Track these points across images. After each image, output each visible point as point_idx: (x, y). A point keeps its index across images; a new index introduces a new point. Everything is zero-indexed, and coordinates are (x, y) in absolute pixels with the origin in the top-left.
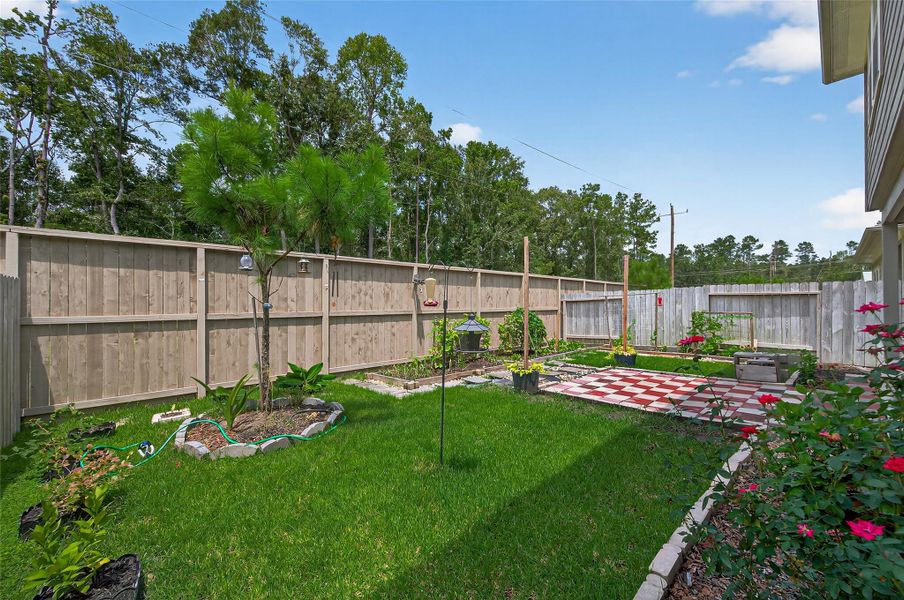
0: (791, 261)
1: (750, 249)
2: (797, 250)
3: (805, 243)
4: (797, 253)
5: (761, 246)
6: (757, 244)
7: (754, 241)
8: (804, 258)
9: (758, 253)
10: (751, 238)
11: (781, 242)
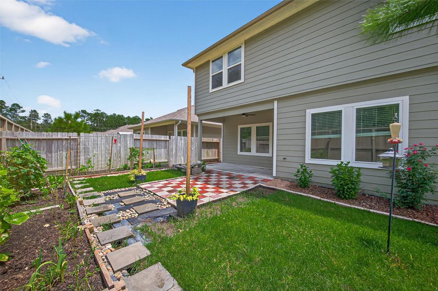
0: (40, 122)
1: (16, 111)
2: (43, 116)
3: (47, 114)
4: (43, 118)
5: (23, 111)
6: (21, 109)
7: (20, 107)
8: (46, 121)
9: (21, 115)
10: (17, 105)
11: (35, 111)
